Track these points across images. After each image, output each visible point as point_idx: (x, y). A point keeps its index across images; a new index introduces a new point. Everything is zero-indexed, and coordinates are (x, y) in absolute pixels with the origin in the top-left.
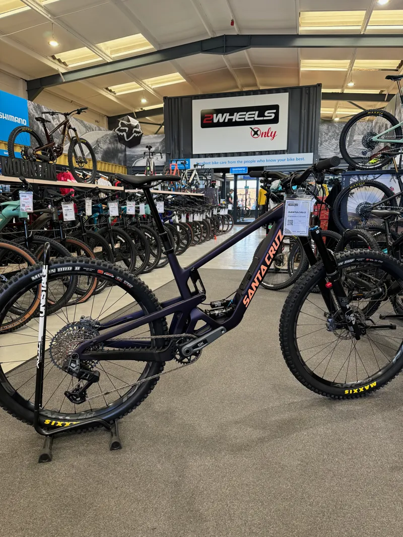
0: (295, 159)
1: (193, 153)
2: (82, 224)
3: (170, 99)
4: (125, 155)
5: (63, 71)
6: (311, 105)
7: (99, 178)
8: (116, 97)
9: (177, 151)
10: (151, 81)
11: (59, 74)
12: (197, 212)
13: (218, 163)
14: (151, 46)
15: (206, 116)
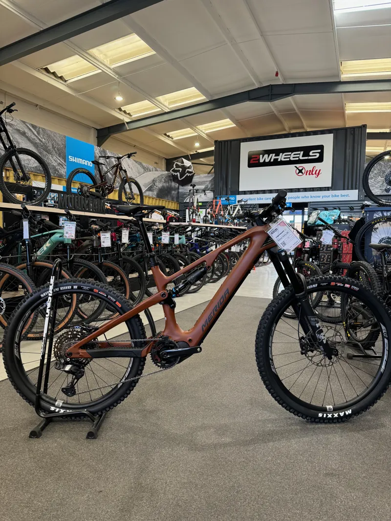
0: (340, 195)
1: (240, 190)
3: (221, 142)
4: (178, 192)
5: (128, 120)
6: (356, 146)
7: (153, 212)
8: (174, 142)
9: (225, 188)
10: (205, 127)
11: (124, 123)
13: (262, 199)
14: (204, 97)
15: (253, 156)
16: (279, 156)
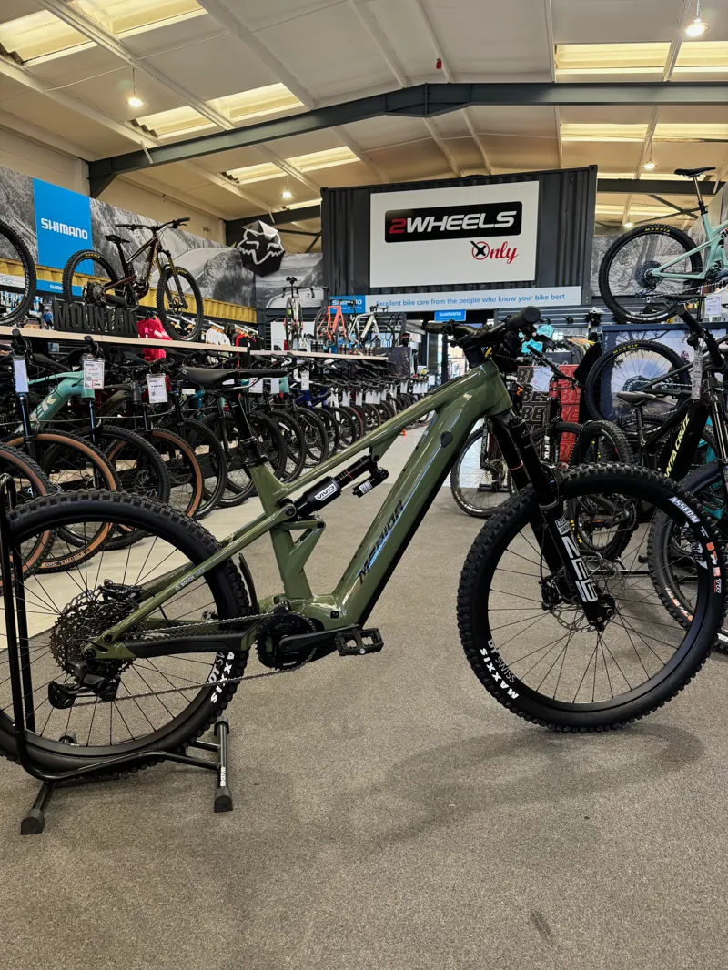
0: (550, 297)
1: (371, 286)
2: (178, 408)
3: (333, 191)
4: (254, 288)
5: (151, 146)
6: (578, 203)
7: (208, 328)
8: (241, 189)
9: (343, 282)
10: (302, 161)
11: (143, 151)
12: (371, 389)
13: (413, 303)
14: (300, 104)
15: (394, 221)
16: (441, 220)
